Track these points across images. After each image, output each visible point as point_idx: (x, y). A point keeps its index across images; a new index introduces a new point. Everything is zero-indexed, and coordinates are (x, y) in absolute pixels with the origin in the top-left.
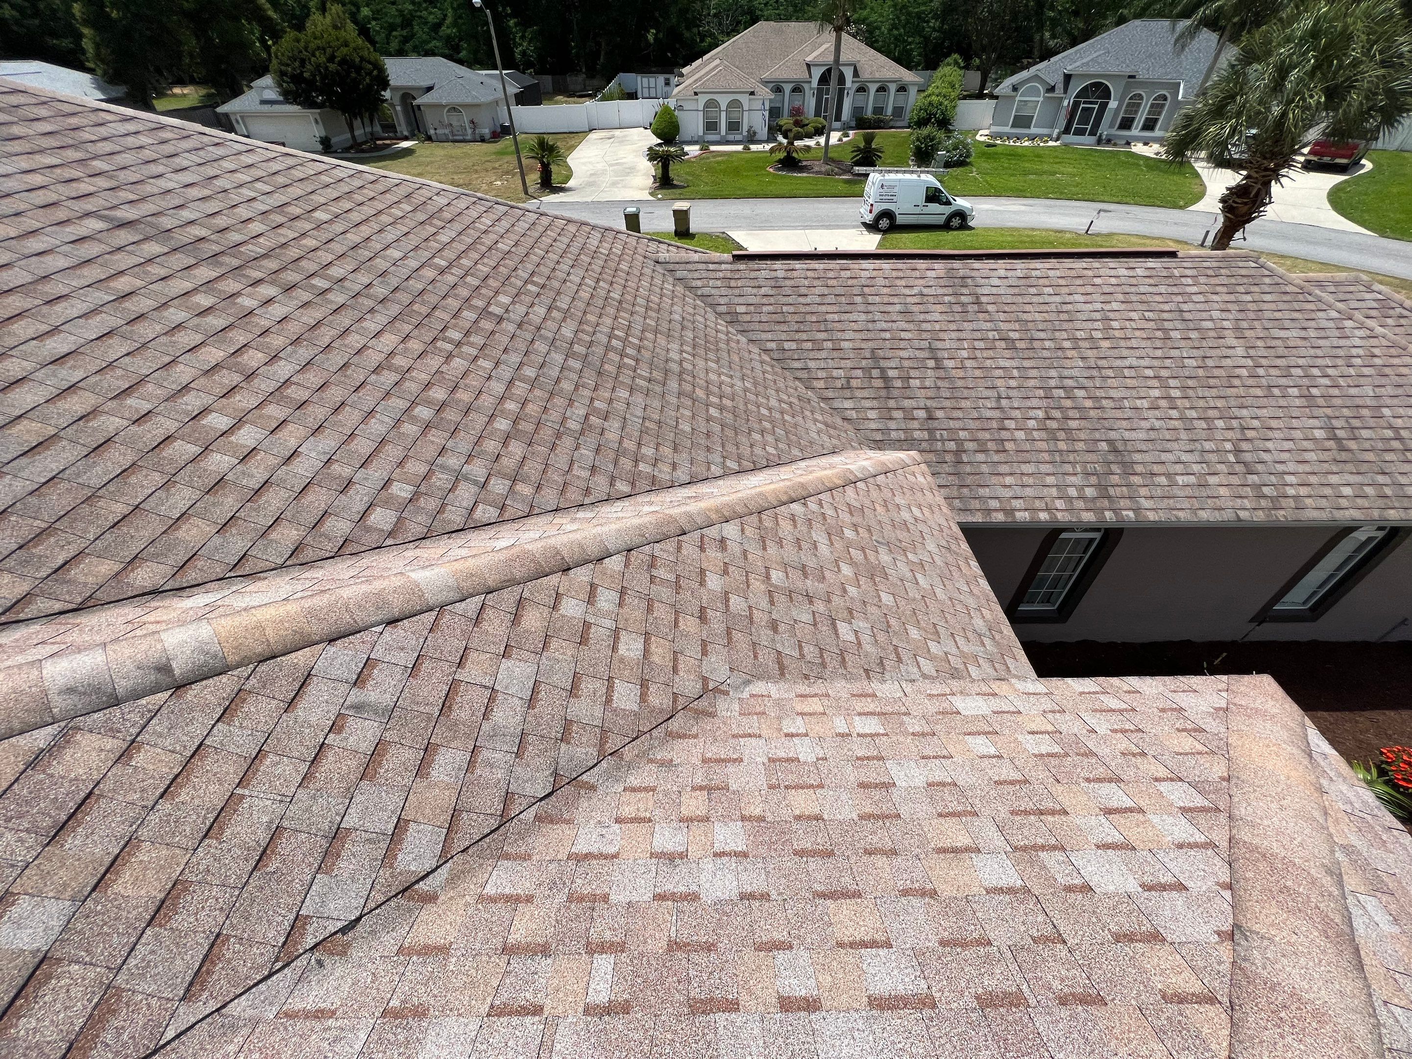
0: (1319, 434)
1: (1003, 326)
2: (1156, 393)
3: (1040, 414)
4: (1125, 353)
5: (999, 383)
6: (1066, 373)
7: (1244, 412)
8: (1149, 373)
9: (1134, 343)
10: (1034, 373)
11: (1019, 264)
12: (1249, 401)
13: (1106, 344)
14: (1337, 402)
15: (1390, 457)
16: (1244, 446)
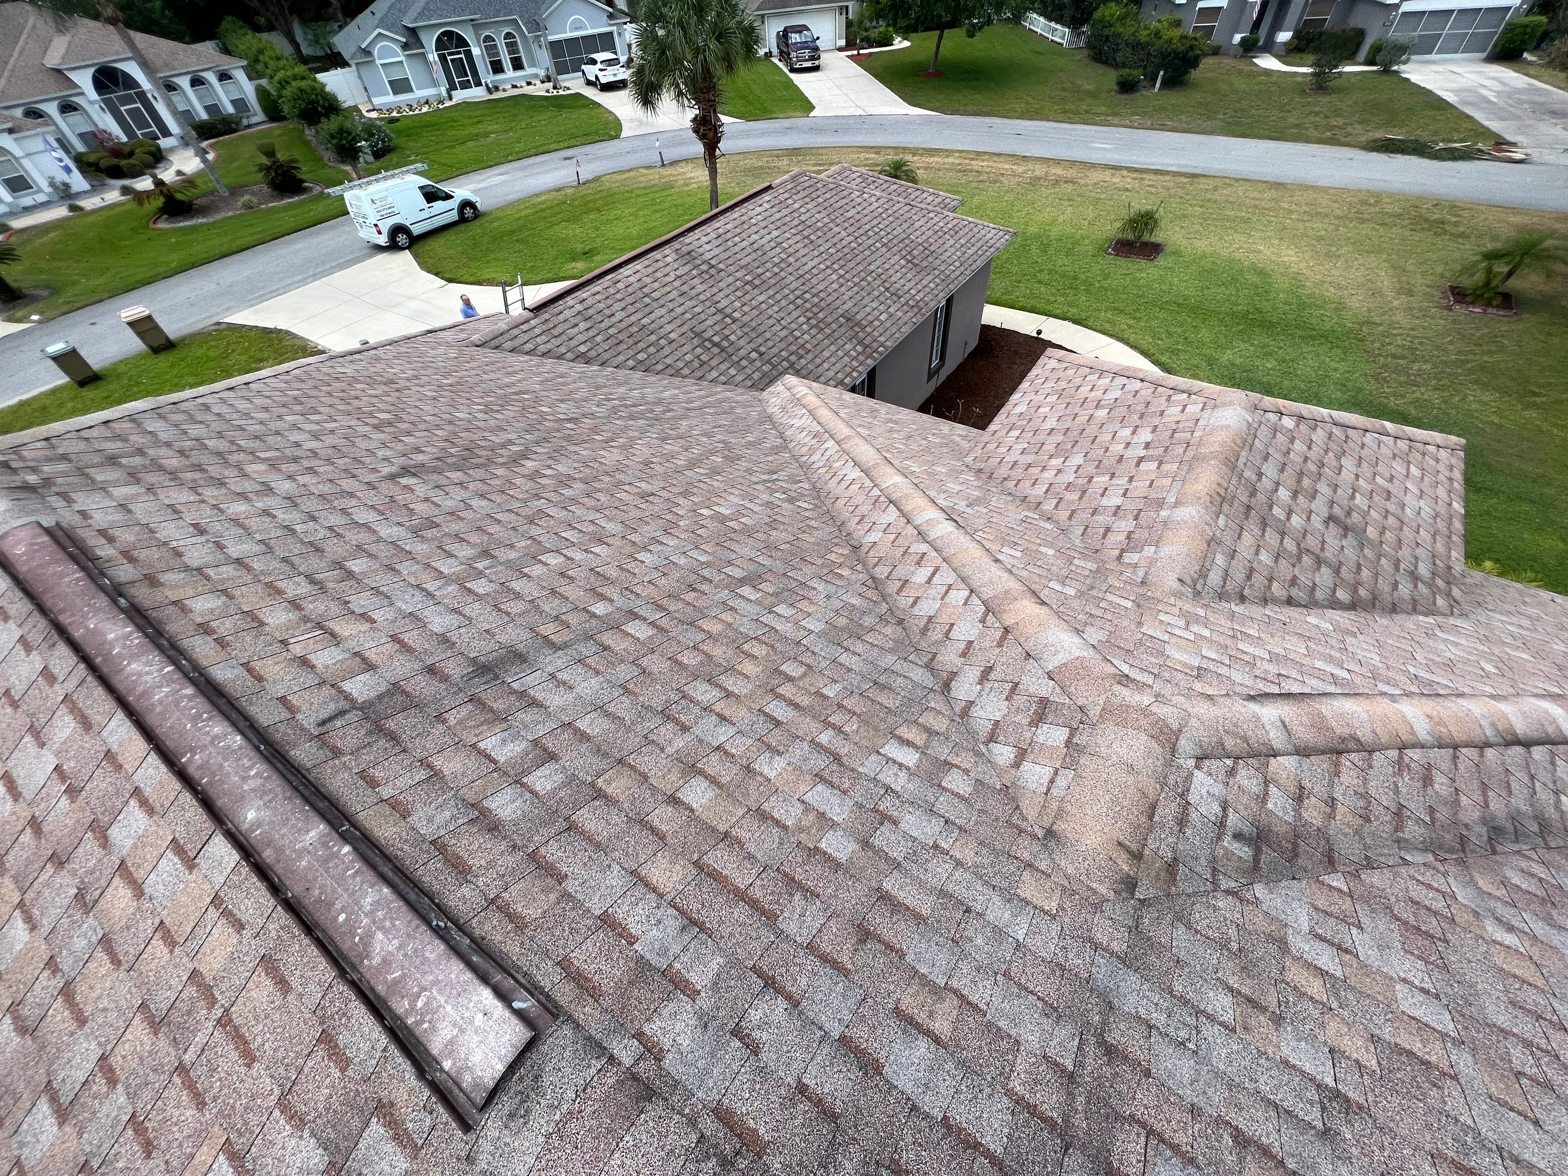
0: (903, 262)
1: (739, 275)
2: (834, 277)
3: (802, 319)
4: (804, 260)
5: (770, 312)
6: (792, 287)
7: (872, 267)
8: (822, 266)
9: (802, 252)
10: (778, 297)
11: (707, 228)
12: (869, 260)
13: (791, 260)
14: (895, 241)
15: (930, 259)
16: (887, 285)
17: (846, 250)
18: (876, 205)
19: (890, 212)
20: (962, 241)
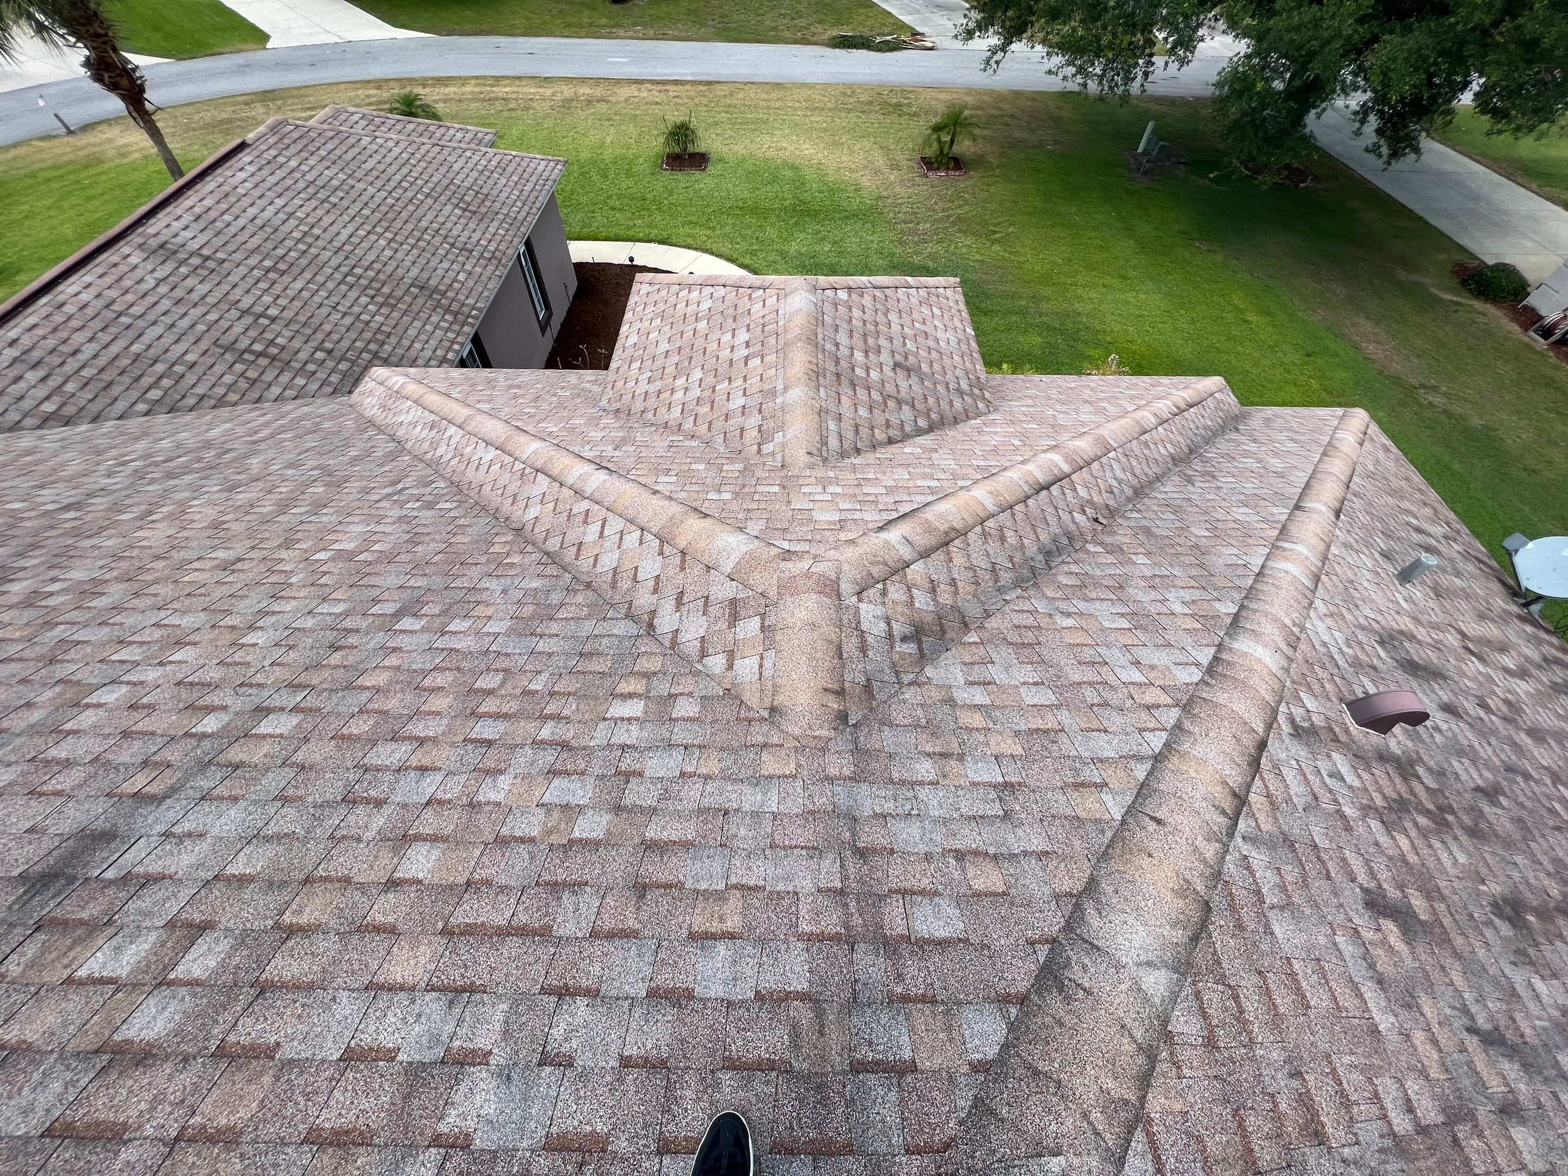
0: (458, 212)
1: (251, 262)
2: (383, 242)
8: (362, 232)
11: (175, 210)
12: (417, 215)
14: (439, 189)
15: (488, 203)
16: (451, 240)
17: (384, 209)
18: (397, 151)
19: (418, 156)
20: (515, 178)
